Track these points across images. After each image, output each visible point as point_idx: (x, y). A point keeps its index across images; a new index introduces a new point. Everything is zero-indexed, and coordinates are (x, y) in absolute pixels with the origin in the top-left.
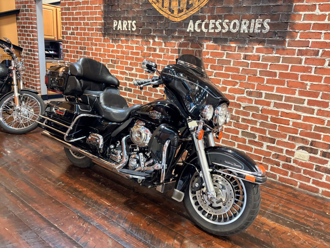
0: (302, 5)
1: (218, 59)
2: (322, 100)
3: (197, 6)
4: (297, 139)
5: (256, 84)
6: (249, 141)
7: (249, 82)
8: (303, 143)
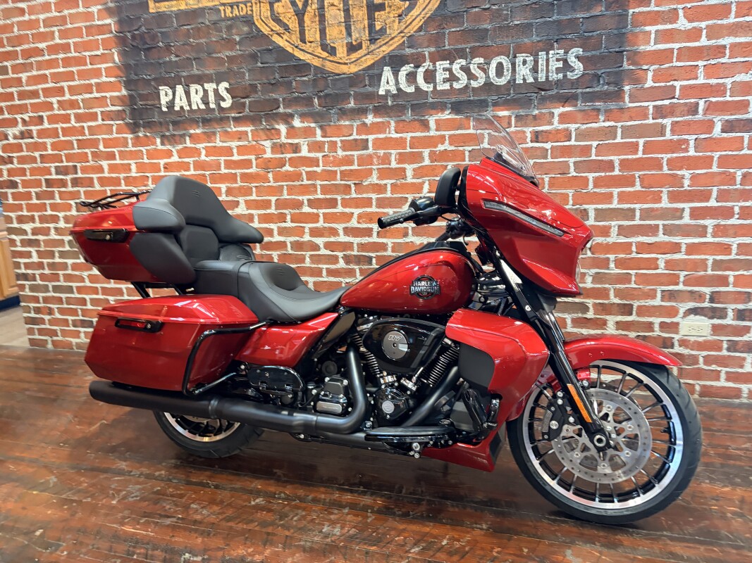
0: (649, 12)
1: (470, 148)
2: (720, 204)
3: (396, 32)
4: (681, 294)
5: (570, 192)
6: (574, 321)
7: (553, 191)
8: (695, 300)
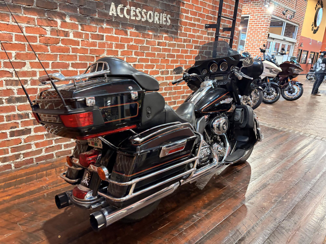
1: (140, 45)
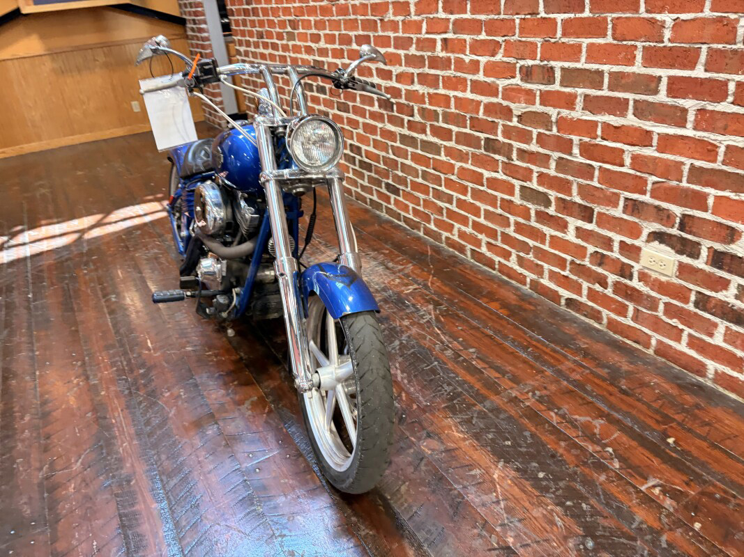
2: (709, 75)
4: (646, 208)
5: (538, 41)
6: (538, 213)
7: (524, 39)
8: (660, 221)
